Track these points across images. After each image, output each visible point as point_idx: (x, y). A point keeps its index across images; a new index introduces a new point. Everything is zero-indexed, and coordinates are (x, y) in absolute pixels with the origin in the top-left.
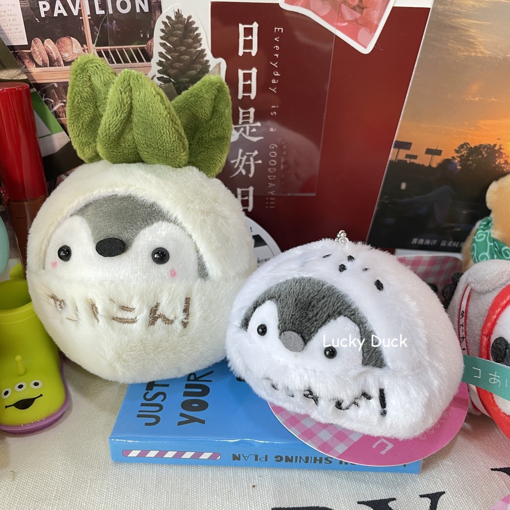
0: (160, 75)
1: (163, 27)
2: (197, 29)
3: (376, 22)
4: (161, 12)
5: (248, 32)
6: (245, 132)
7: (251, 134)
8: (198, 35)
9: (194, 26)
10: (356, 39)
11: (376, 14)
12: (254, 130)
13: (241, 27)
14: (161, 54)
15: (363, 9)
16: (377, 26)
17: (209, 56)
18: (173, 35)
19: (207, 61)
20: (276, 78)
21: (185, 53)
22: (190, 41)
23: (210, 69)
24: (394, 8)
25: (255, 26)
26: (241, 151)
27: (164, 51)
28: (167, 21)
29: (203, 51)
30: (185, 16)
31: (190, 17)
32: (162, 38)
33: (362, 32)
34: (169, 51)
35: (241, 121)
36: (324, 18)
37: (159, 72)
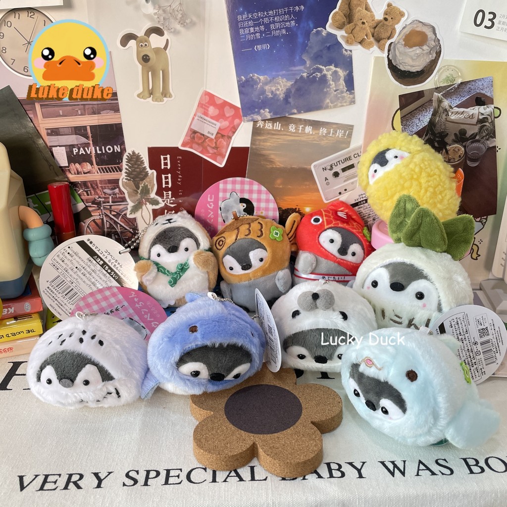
0: (126, 178)
1: (127, 157)
2: (142, 158)
3: (224, 153)
4: (126, 151)
5: (165, 159)
6: (167, 202)
7: (170, 203)
8: (143, 160)
9: (141, 157)
10: (216, 161)
11: (224, 150)
12: (172, 201)
13: (162, 157)
14: (126, 169)
15: (217, 148)
16: (225, 155)
17: (148, 169)
18: (131, 161)
19: (147, 171)
20: (180, 178)
21: (137, 168)
22: (139, 163)
23: (149, 175)
24: (232, 148)
25: (168, 156)
26: (166, 211)
27: (127, 167)
28: (129, 155)
29: (145, 167)
30: (137, 153)
31: (139, 153)
32: (126, 162)
33: (219, 158)
34: (130, 167)
35: (165, 197)
36: (200, 152)
37: (126, 176)
